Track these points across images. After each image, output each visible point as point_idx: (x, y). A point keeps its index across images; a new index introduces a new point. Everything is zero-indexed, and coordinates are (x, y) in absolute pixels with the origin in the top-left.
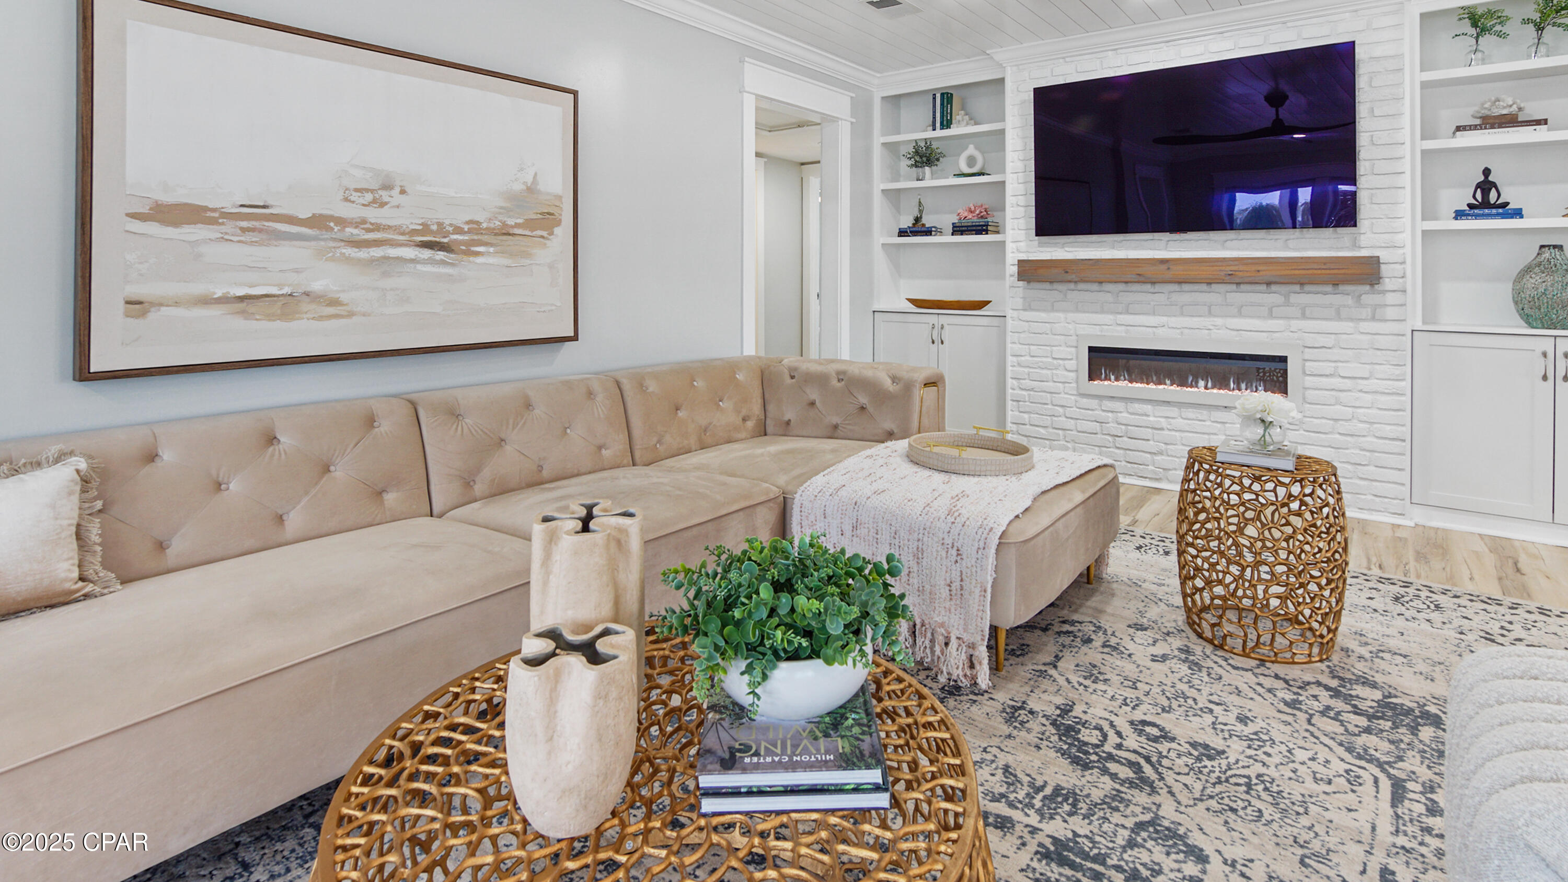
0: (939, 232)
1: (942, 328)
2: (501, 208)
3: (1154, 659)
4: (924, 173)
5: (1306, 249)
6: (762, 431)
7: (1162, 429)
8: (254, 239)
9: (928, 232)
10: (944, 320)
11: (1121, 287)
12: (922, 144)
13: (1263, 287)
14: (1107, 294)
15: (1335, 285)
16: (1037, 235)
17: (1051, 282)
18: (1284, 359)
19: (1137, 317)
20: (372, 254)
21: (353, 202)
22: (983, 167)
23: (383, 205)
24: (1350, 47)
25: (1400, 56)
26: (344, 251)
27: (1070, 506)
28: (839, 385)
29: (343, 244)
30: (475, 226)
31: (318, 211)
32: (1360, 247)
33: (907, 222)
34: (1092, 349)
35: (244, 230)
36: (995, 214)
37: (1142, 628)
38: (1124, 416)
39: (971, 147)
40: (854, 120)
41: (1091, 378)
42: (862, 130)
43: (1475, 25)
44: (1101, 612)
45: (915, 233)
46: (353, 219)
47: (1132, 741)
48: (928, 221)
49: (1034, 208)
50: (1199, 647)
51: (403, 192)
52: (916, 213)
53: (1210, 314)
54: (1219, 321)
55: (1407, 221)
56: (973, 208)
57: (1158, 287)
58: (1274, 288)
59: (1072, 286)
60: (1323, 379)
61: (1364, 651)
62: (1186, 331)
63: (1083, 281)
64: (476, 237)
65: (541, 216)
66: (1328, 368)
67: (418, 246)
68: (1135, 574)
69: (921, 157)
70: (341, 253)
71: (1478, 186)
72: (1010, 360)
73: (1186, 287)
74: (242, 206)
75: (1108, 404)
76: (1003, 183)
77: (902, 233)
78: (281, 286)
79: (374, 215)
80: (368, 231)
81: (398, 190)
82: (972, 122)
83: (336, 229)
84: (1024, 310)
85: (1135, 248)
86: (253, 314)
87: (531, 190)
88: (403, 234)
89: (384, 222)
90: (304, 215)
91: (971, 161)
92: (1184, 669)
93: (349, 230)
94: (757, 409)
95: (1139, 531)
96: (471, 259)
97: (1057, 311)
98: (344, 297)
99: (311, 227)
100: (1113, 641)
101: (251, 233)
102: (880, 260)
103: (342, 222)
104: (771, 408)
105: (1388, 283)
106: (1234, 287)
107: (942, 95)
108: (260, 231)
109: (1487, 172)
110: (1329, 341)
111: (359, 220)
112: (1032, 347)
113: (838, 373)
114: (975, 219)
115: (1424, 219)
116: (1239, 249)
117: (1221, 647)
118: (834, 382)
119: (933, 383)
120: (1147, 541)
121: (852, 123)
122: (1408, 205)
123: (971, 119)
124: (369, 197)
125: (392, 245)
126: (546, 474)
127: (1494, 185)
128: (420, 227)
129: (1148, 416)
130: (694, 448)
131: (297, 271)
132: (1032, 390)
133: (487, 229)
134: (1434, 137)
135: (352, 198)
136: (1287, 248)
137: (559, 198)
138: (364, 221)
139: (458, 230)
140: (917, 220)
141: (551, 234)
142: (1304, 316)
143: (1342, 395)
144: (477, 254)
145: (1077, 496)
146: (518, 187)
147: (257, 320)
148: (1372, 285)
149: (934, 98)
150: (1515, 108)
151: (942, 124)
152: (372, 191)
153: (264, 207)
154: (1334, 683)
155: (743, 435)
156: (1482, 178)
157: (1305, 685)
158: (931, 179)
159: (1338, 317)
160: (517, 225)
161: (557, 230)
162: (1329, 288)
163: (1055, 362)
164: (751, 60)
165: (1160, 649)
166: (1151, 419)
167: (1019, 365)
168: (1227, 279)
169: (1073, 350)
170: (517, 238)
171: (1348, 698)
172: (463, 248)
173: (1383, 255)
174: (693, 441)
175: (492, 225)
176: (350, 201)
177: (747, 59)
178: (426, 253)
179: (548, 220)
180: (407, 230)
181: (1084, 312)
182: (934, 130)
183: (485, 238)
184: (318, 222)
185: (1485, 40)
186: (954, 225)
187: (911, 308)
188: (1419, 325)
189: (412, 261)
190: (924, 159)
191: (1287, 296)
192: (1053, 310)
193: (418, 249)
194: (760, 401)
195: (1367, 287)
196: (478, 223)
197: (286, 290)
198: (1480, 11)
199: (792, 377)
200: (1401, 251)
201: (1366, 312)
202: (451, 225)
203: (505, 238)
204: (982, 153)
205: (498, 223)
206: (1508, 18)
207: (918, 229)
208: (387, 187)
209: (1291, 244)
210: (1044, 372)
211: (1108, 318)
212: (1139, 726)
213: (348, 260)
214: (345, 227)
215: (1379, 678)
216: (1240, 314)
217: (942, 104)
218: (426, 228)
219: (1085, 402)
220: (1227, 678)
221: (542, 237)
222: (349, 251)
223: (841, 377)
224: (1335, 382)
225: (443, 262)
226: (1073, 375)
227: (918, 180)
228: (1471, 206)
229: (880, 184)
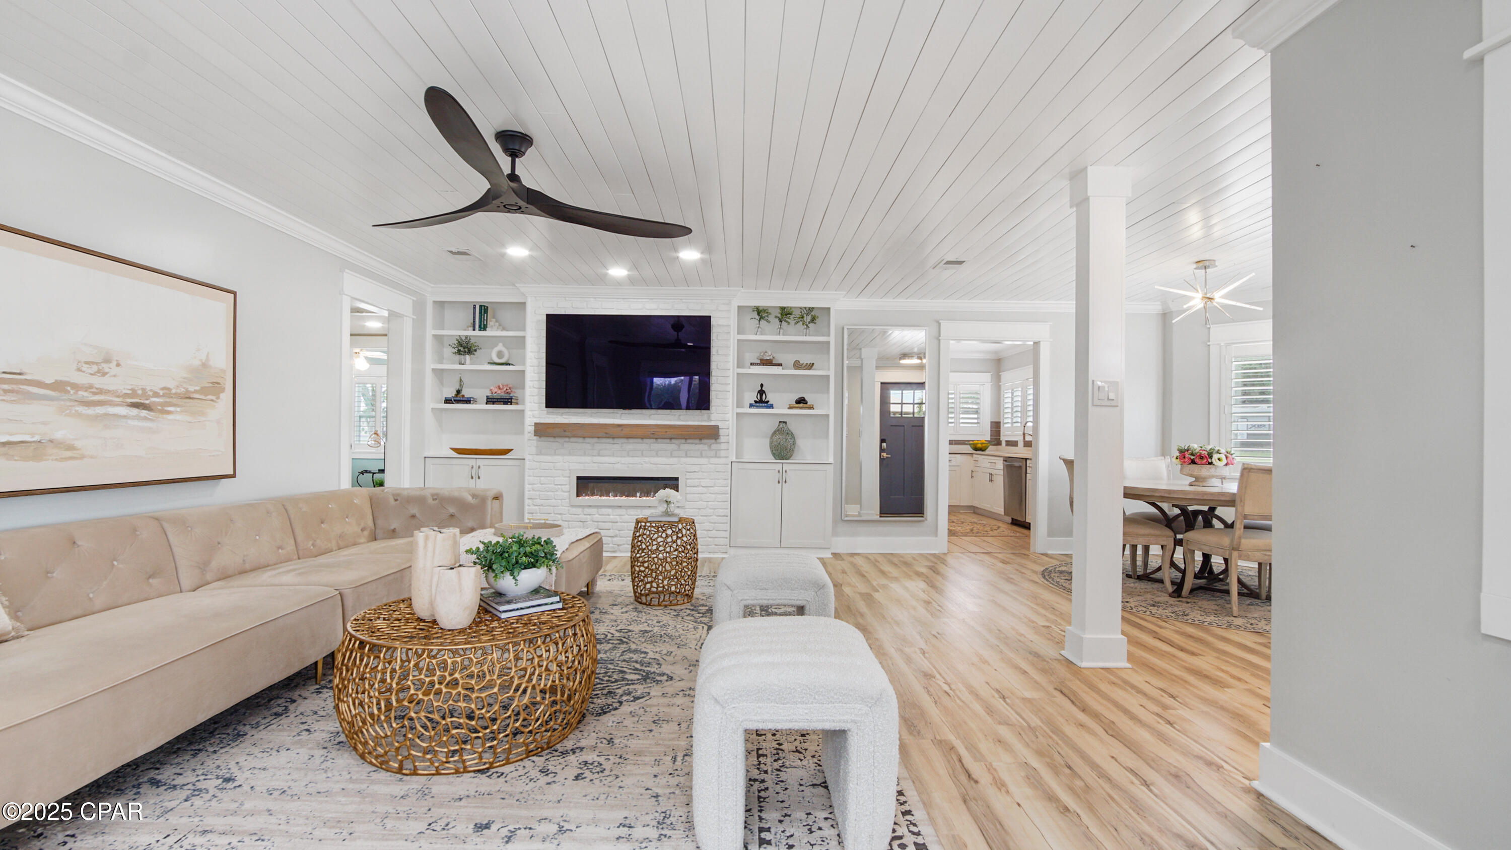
0: (475, 401)
1: (479, 467)
2: (185, 378)
3: (622, 613)
4: (465, 360)
5: (687, 421)
6: (374, 538)
7: (617, 522)
8: (13, 399)
9: (468, 401)
10: (480, 462)
11: (595, 440)
12: (464, 338)
13: (668, 441)
14: (588, 444)
15: (701, 439)
16: (546, 407)
17: (555, 437)
18: (677, 479)
19: (603, 458)
20: (98, 411)
21: (84, 372)
22: (508, 360)
23: (104, 374)
24: (709, 317)
25: (729, 326)
26: (77, 409)
27: (585, 548)
28: (434, 502)
29: (77, 403)
30: (167, 392)
31: (59, 378)
32: (711, 420)
33: (451, 393)
34: (578, 478)
35: (6, 391)
36: (516, 391)
37: (616, 605)
38: (597, 517)
39: (501, 345)
40: (415, 317)
41: (578, 495)
42: (419, 323)
43: (758, 314)
44: (596, 603)
45: (458, 402)
46: (83, 384)
47: (618, 634)
48: (466, 393)
49: (544, 390)
50: (640, 607)
51: (118, 365)
52: (458, 387)
53: (642, 455)
54: (647, 459)
55: (730, 407)
56: (501, 387)
57: (616, 441)
58: (673, 441)
59: (567, 439)
60: (695, 488)
61: (704, 598)
62: (630, 465)
63: (575, 436)
64: (168, 400)
65: (211, 385)
66: (696, 482)
67: (128, 406)
68: (609, 589)
69: (464, 348)
70: (76, 411)
71: (759, 392)
72: (527, 487)
73: (631, 440)
74: (4, 373)
75: (587, 510)
76: (523, 372)
77: (447, 401)
78: (33, 435)
79: (98, 381)
80: (95, 394)
81: (115, 363)
82: (501, 328)
83: (72, 392)
84: (537, 455)
85: (604, 417)
86: (13, 456)
87: (205, 365)
88: (118, 397)
89: (106, 387)
90: (49, 381)
91: (500, 354)
92: (635, 613)
93: (80, 393)
94: (370, 523)
95: (608, 574)
96: (165, 416)
97: (558, 455)
98: (77, 444)
99: (54, 390)
100: (604, 611)
101: (11, 394)
102: (429, 419)
103: (76, 387)
104: (380, 522)
105: (722, 439)
106: (654, 440)
107: (481, 306)
108: (17, 392)
109: (762, 385)
110: (696, 468)
111: (87, 385)
112: (542, 478)
113: (433, 495)
114: (503, 394)
115: (737, 407)
116: (657, 420)
117: (650, 605)
118: (430, 501)
119: (497, 497)
120: (613, 577)
121: (413, 319)
122: (730, 400)
123: (500, 325)
124: (95, 368)
125: (110, 405)
126: (247, 566)
127: (764, 392)
128: (130, 392)
129: (609, 515)
130: (334, 549)
131: (45, 423)
132: (542, 505)
133: (176, 394)
134: (743, 367)
135: (83, 369)
136: (679, 420)
137: (223, 371)
138: (91, 386)
139: (156, 395)
140: (458, 392)
141: (218, 398)
142: (686, 456)
143: (702, 496)
144: (169, 413)
145: (587, 544)
146: (197, 363)
147: (16, 460)
148: (716, 439)
149: (475, 308)
150: (771, 357)
151: (480, 326)
152: (97, 364)
153: (20, 374)
154: (692, 608)
155: (363, 540)
156: (760, 388)
157: (681, 610)
158: (470, 364)
159: (701, 456)
160: (196, 392)
161: (222, 396)
162: (697, 441)
163: (556, 487)
164: (350, 272)
165: (624, 610)
166: (611, 517)
167: (533, 490)
168: (652, 436)
169: (567, 479)
170: (196, 401)
171: (696, 611)
172: (159, 408)
173: (721, 425)
174: (333, 545)
175: (178, 391)
176: (81, 371)
177: (347, 270)
178: (135, 411)
179: (215, 388)
180: (121, 394)
181: (576, 455)
182: (474, 330)
183: (174, 401)
184: (59, 386)
185: (763, 322)
186: (488, 398)
187: (455, 455)
188: (734, 459)
189: (125, 417)
190: (466, 350)
191: (679, 446)
192: (555, 454)
193: (128, 408)
194: (371, 518)
195: (714, 441)
196: (169, 389)
197: (37, 438)
198: (761, 309)
199: (396, 500)
200: (727, 423)
201: (713, 453)
202: (151, 390)
203: (188, 400)
204: (507, 348)
205: (183, 390)
206: (770, 314)
207: (459, 398)
208: (107, 361)
209: (682, 417)
210: (549, 493)
211: (587, 459)
212: (620, 631)
213: (79, 415)
214: (77, 391)
215: (708, 604)
216: (657, 456)
217: (480, 313)
218: (134, 393)
219: (574, 510)
220: (652, 613)
221: (212, 400)
222: (81, 409)
223: (435, 497)
224: (700, 489)
225: (145, 418)
226: (566, 494)
227: (460, 364)
228: (756, 402)
229: (430, 364)
